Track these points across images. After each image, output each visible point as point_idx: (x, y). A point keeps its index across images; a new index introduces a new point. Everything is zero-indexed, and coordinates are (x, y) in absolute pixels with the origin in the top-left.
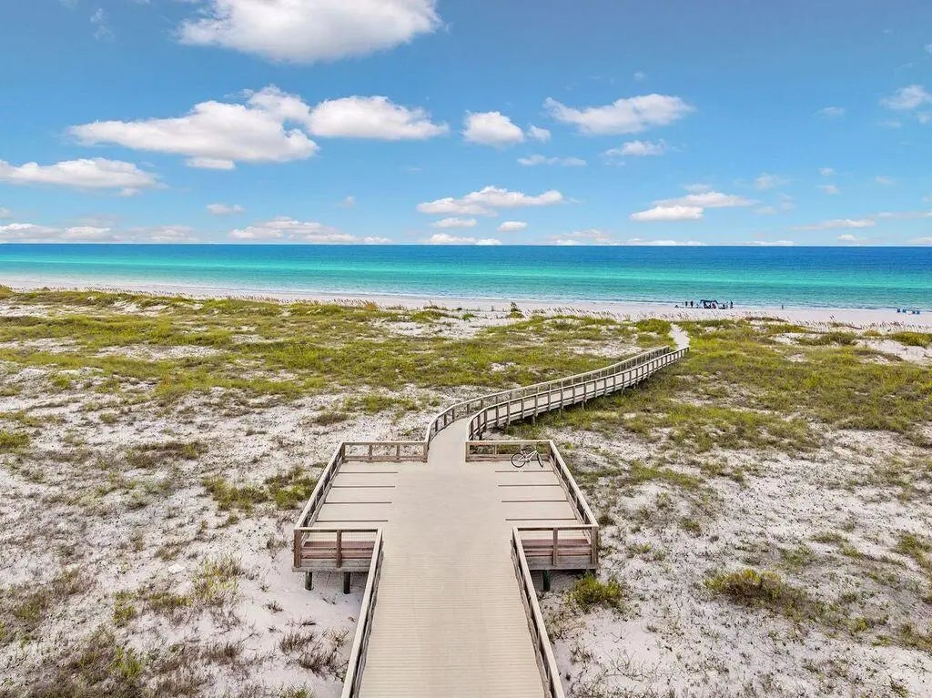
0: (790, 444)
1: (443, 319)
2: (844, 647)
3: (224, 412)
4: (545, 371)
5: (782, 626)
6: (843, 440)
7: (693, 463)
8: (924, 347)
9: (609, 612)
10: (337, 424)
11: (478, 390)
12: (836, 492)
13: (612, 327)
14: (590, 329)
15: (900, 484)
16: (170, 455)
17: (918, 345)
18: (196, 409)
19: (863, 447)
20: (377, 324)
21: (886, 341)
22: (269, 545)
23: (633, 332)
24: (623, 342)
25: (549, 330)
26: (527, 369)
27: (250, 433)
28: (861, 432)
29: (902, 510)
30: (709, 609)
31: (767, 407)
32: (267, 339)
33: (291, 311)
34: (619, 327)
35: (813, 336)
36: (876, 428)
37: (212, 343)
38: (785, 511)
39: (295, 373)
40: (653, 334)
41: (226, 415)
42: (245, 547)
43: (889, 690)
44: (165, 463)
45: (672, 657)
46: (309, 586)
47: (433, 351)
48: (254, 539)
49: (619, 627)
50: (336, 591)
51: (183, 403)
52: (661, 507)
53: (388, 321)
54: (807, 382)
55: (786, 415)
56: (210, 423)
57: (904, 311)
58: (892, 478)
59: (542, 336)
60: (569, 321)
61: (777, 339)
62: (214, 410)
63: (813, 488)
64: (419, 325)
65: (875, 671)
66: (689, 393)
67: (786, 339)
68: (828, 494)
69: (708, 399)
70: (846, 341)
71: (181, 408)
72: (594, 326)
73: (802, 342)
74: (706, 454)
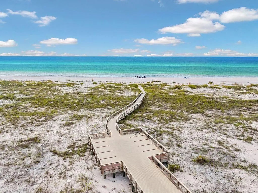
0: (184, 119)
1: (76, 86)
2: (226, 171)
3: (35, 125)
4: (116, 102)
5: (213, 168)
6: (193, 117)
7: (167, 127)
8: (196, 89)
9: (179, 172)
10: (72, 125)
11: (102, 110)
12: (200, 132)
13: (123, 86)
14: (118, 87)
15: (210, 128)
16: (31, 143)
17: (194, 88)
18: (25, 124)
19: (198, 118)
20: (57, 88)
21: (188, 88)
22: (88, 168)
23: (129, 87)
24: (128, 91)
25: (107, 88)
26: (111, 102)
27: (48, 131)
28: (195, 114)
29: (214, 134)
30: (196, 166)
31: (172, 109)
32: (26, 96)
33: (27, 85)
34: (125, 86)
35: (172, 87)
36: (198, 113)
37: (9, 98)
38: (192, 138)
39: (44, 108)
40: (134, 88)
41: (36, 126)
42: (82, 171)
43: (238, 179)
44: (32, 146)
45: (197, 180)
46: (105, 178)
47: (81, 97)
48: (83, 167)
49: (183, 175)
50: (111, 178)
51: (20, 123)
52: (170, 141)
53: (60, 87)
54: (178, 101)
55: (178, 111)
56: (33, 129)
57: (185, 78)
58: (208, 126)
59: (107, 90)
60: (112, 85)
61: (164, 88)
62: (31, 125)
63: (195, 131)
64: (70, 88)
65: (234, 175)
66: (153, 106)
67: (166, 88)
68: (199, 132)
69: (158, 107)
70: (179, 88)
71: (20, 125)
72: (119, 86)
73: (169, 89)
74: (168, 124)
